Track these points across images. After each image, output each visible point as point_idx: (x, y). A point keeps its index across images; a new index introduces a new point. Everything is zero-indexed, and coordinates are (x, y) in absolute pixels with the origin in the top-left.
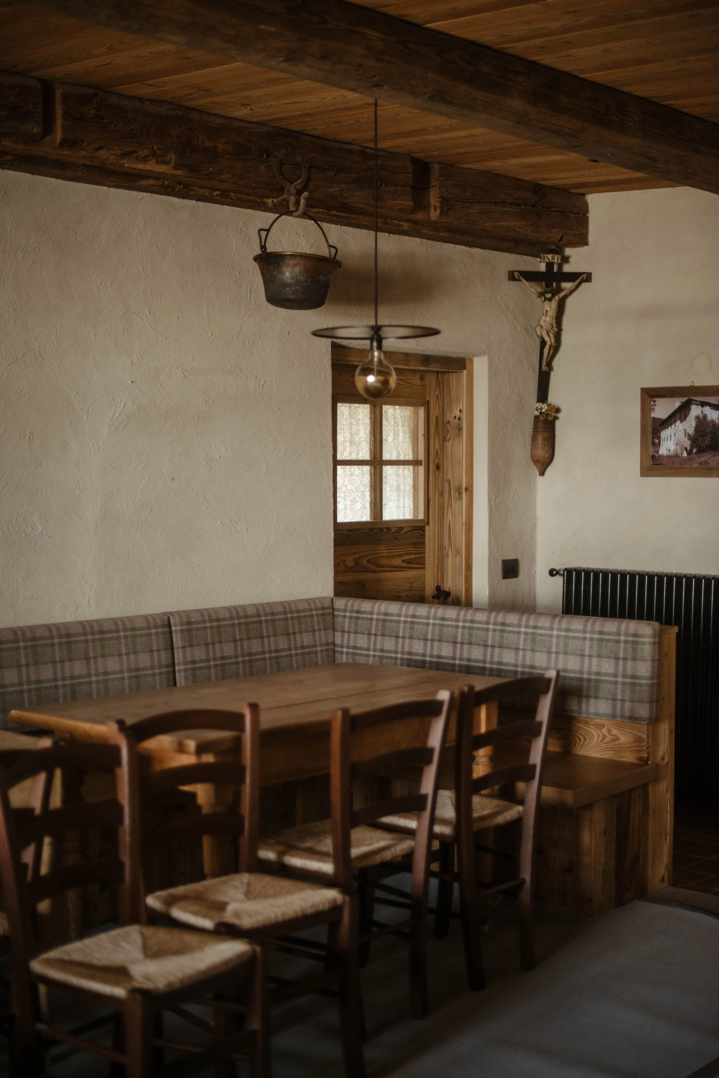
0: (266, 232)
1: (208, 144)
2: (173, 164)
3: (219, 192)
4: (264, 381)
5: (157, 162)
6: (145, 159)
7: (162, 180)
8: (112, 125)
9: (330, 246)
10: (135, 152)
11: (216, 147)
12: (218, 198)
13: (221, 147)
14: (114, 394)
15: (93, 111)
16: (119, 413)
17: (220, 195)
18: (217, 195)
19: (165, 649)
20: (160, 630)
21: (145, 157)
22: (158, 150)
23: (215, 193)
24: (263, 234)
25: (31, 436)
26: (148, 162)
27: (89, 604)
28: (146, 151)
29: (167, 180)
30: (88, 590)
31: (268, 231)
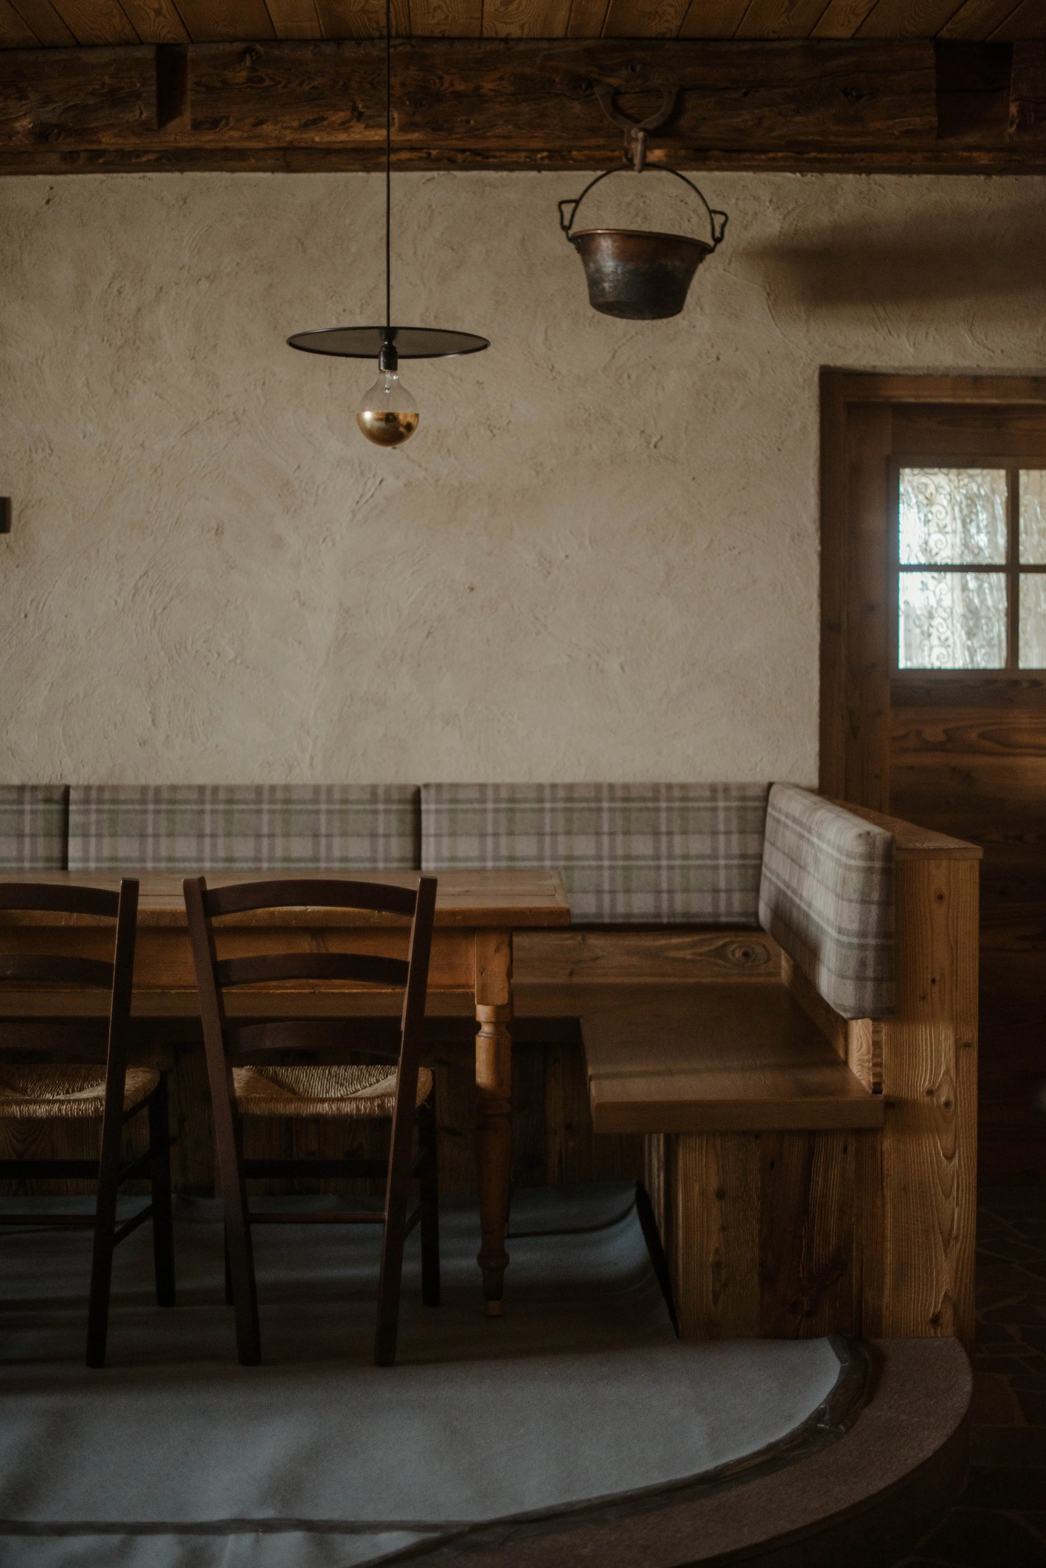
0: (573, 205)
1: (461, 86)
2: (397, 125)
3: (545, 154)
4: (659, 437)
5: (367, 127)
6: (344, 126)
7: (425, 151)
8: (279, 86)
9: (712, 212)
10: (323, 119)
11: (479, 88)
12: (546, 162)
13: (488, 86)
14: (362, 467)
15: (244, 74)
16: (371, 493)
17: (549, 157)
18: (542, 159)
19: (401, 835)
20: (395, 807)
21: (343, 123)
22: (365, 110)
23: (539, 156)
24: (568, 209)
25: (220, 529)
26: (352, 130)
27: (311, 764)
28: (342, 114)
29: (434, 149)
30: (311, 744)
31: (577, 202)
